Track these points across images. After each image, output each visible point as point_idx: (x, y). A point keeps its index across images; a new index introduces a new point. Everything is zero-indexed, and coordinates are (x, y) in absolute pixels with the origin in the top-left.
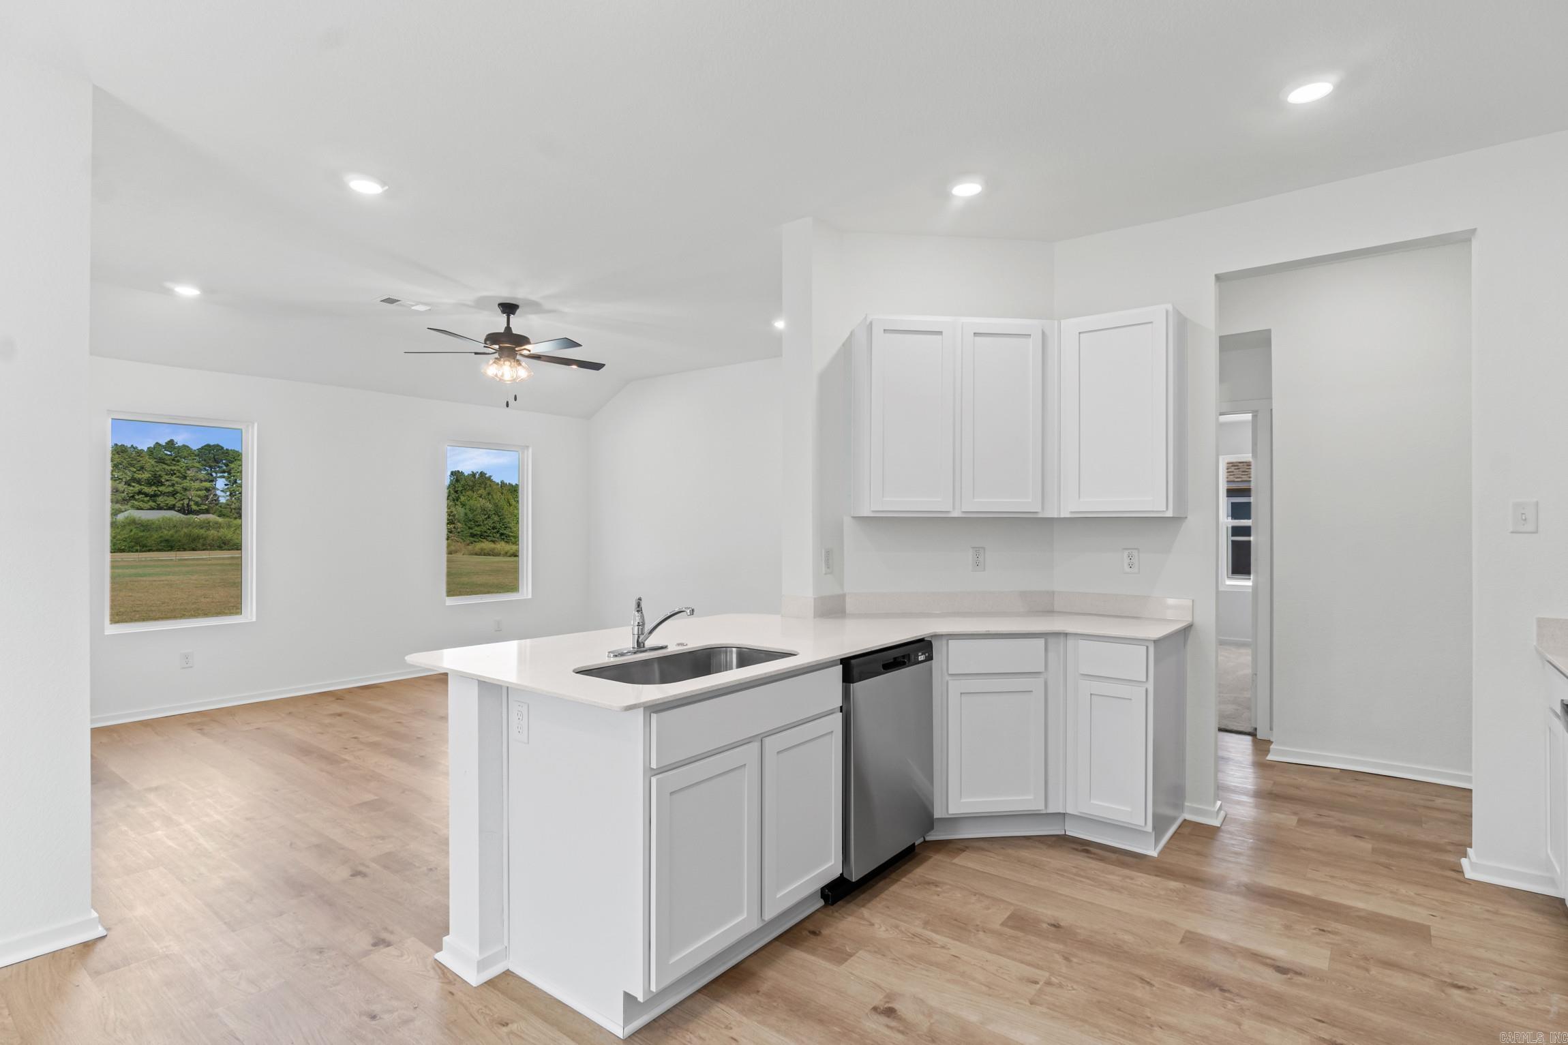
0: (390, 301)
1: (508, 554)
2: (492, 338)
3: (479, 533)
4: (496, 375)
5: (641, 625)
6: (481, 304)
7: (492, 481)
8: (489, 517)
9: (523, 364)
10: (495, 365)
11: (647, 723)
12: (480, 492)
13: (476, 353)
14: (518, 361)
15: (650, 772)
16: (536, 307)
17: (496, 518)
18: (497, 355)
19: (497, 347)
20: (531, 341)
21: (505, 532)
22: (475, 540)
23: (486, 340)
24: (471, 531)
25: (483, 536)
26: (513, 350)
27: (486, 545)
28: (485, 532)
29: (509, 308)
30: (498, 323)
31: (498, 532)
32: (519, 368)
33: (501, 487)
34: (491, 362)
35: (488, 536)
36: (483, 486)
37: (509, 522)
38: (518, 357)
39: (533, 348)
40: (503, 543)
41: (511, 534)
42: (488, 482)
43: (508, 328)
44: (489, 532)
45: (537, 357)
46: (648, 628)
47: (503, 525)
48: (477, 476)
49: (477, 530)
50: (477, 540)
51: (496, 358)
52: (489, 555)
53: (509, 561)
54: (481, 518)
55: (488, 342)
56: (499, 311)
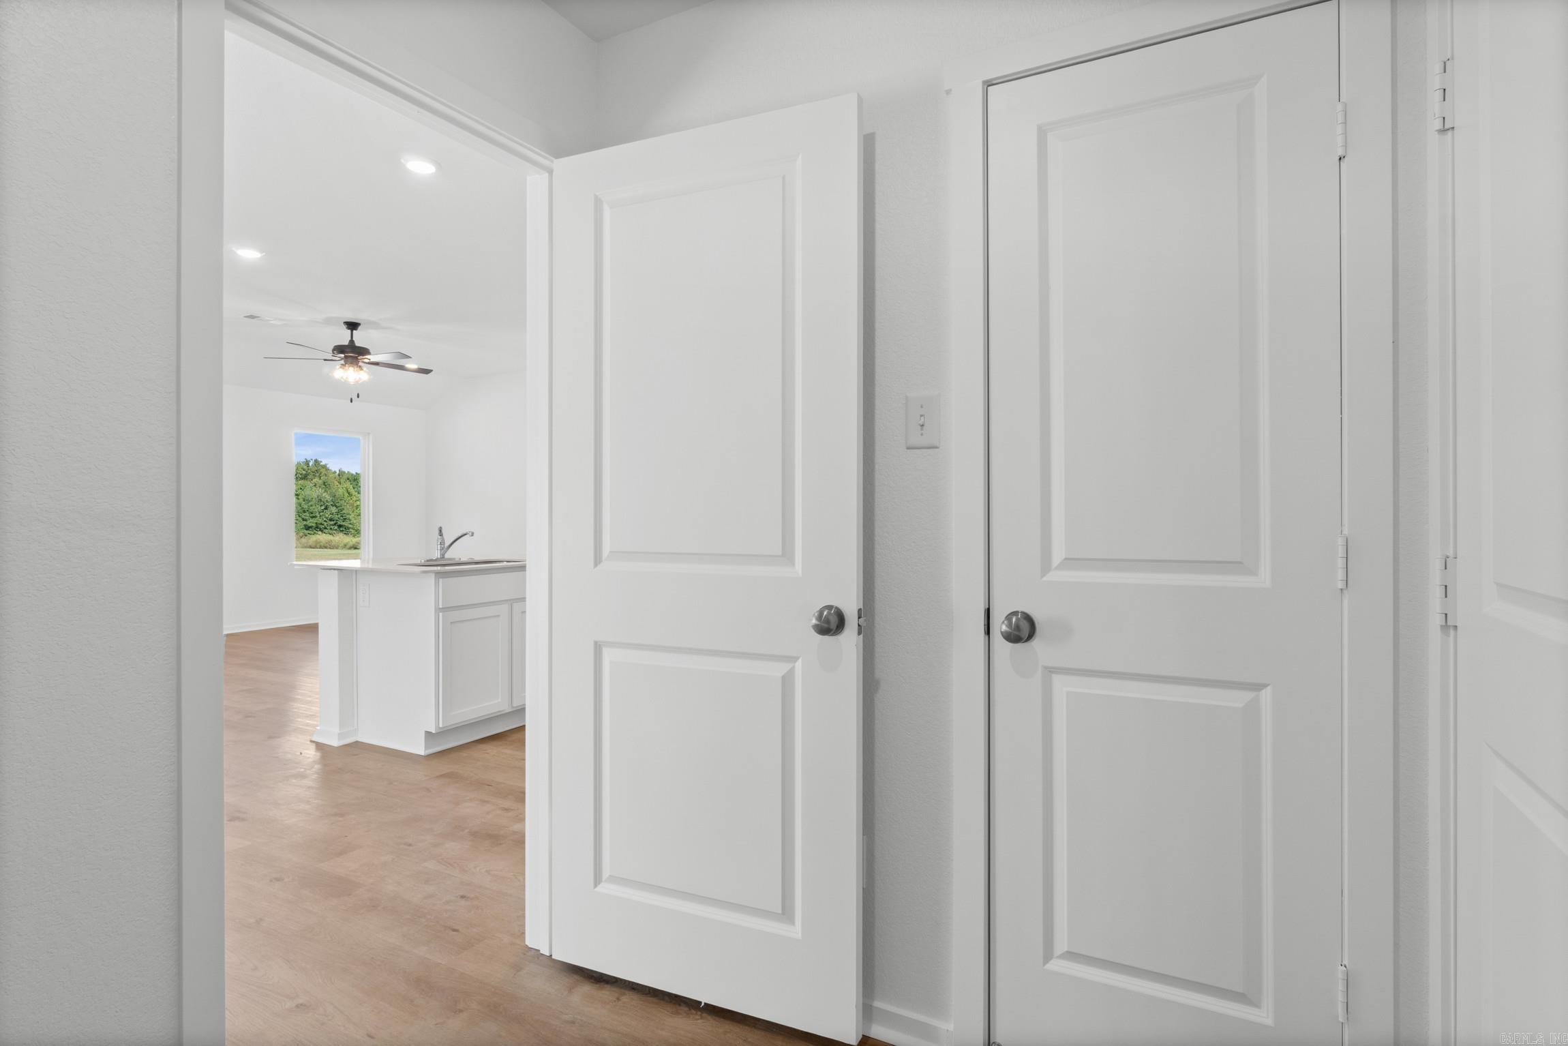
0: (252, 317)
1: (348, 547)
2: (339, 349)
3: (314, 525)
4: (342, 378)
5: (442, 543)
6: (329, 321)
7: (327, 469)
8: (326, 508)
9: (365, 369)
10: (341, 370)
11: (437, 584)
12: (314, 480)
13: (325, 360)
14: (360, 367)
15: (438, 610)
16: (374, 325)
17: (334, 510)
18: (342, 362)
19: (343, 355)
20: (371, 351)
21: (344, 523)
22: (310, 532)
23: (334, 350)
24: (305, 523)
25: (318, 528)
26: (356, 358)
27: (322, 537)
28: (321, 524)
29: (352, 326)
30: (344, 337)
31: (335, 524)
32: (362, 372)
33: (339, 475)
34: (338, 367)
35: (326, 528)
36: (318, 475)
37: (349, 514)
38: (360, 364)
39: (372, 358)
40: (341, 535)
41: (350, 526)
42: (323, 471)
43: (352, 341)
44: (325, 524)
45: (377, 364)
46: (447, 544)
47: (342, 516)
48: (311, 464)
49: (311, 522)
50: (312, 533)
51: (342, 365)
52: (326, 548)
53: (348, 554)
54: (317, 509)
55: (335, 352)
56: (344, 327)
